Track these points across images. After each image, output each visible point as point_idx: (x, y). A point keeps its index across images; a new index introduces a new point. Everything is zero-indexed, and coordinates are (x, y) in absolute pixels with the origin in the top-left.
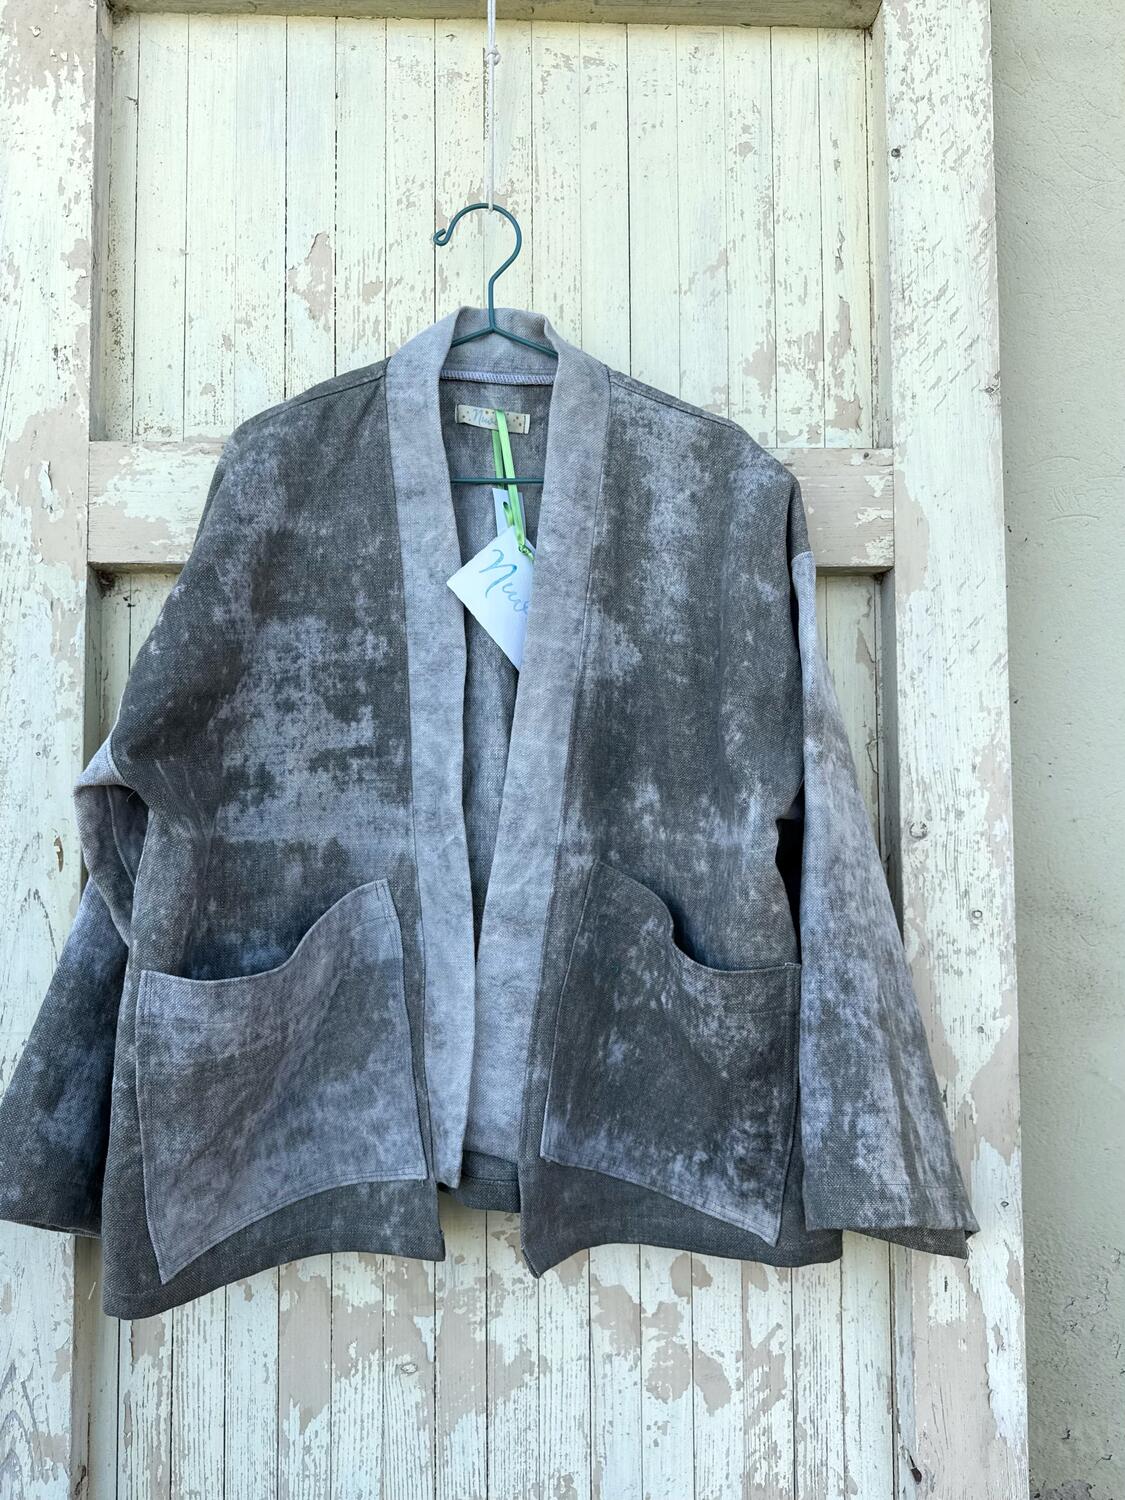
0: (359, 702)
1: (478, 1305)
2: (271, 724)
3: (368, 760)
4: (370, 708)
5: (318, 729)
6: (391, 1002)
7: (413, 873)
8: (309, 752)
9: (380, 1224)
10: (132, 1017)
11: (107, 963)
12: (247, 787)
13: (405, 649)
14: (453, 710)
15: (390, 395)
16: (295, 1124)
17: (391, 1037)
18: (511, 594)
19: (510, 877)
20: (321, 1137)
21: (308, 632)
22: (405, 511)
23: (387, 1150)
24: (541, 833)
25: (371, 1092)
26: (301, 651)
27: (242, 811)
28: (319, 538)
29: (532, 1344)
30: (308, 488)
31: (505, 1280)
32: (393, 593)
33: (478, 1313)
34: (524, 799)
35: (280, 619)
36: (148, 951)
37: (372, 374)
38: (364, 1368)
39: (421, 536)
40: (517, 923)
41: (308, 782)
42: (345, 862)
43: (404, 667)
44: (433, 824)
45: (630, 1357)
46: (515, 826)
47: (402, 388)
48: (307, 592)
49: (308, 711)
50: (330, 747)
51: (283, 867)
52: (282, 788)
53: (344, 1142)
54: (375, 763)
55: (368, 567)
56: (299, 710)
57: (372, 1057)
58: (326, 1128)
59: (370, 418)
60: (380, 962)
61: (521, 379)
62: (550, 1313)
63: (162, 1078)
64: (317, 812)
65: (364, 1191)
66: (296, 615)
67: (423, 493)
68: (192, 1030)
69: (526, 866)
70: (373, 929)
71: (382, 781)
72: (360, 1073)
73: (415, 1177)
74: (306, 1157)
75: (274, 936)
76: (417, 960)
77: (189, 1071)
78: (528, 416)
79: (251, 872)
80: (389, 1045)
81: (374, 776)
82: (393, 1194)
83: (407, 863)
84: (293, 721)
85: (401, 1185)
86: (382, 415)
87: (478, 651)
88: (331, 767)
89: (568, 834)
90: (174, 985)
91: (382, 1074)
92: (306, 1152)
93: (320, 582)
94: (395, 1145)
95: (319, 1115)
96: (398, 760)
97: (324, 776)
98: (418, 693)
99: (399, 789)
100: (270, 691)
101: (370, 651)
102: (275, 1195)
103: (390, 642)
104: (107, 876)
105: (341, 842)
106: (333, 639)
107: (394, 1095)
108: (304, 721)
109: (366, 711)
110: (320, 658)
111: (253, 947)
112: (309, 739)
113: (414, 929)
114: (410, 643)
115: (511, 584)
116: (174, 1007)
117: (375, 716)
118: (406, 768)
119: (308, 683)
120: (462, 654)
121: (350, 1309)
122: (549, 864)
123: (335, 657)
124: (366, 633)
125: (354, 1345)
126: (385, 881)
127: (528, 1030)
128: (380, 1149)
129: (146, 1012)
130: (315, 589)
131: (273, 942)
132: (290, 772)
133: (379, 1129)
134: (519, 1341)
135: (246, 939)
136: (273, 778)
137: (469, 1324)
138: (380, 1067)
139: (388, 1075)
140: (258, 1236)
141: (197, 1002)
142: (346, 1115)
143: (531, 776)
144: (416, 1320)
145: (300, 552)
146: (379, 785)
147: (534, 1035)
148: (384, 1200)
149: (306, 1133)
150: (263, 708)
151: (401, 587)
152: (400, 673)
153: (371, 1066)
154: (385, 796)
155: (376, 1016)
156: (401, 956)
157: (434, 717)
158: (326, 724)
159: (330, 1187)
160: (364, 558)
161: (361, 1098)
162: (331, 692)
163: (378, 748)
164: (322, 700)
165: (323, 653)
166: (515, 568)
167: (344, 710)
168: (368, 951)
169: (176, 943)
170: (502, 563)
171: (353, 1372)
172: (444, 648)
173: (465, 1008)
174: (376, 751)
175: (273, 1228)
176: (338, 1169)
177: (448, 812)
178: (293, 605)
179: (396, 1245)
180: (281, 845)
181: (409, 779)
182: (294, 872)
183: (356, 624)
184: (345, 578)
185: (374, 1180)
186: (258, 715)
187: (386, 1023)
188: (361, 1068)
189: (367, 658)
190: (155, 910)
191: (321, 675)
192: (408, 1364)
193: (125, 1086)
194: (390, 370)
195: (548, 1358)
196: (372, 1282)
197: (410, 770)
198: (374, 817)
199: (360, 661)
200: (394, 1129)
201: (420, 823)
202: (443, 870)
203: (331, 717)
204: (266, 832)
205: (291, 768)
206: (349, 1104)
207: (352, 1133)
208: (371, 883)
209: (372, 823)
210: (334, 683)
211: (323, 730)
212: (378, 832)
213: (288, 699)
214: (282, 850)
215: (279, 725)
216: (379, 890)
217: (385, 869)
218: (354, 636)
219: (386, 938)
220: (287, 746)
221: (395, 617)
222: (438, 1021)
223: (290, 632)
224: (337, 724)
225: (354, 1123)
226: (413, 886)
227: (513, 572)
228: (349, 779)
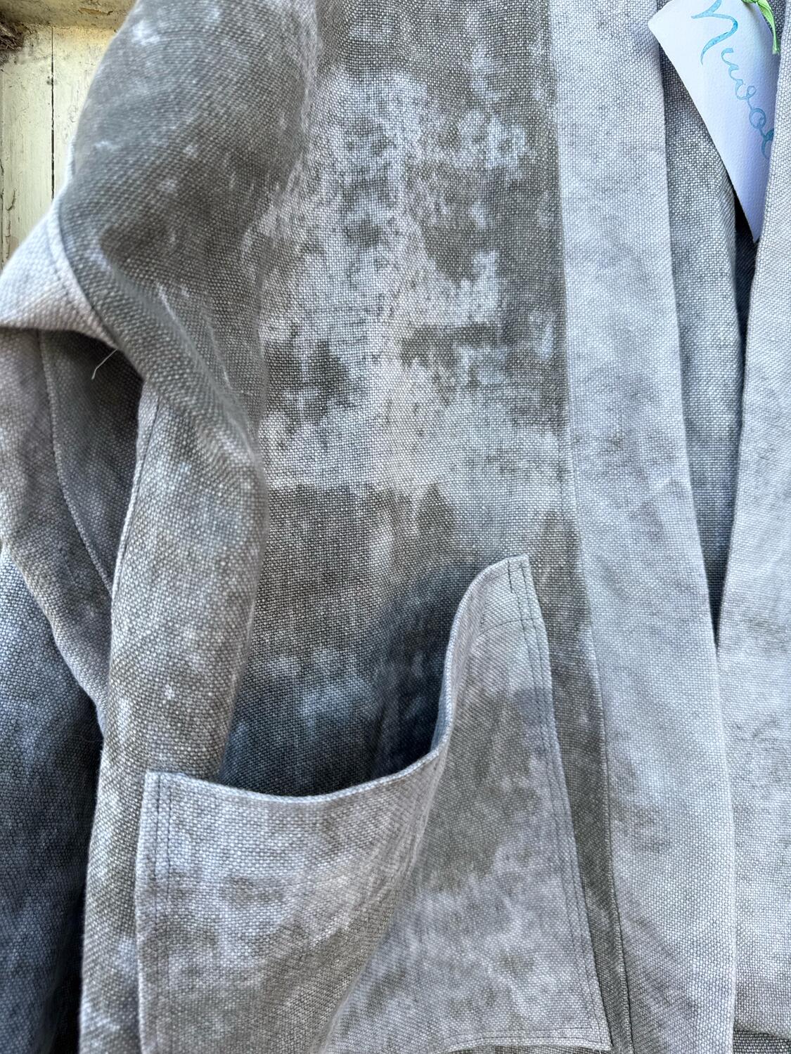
0: (474, 245)
2: (338, 269)
3: (487, 350)
5: (414, 285)
6: (533, 763)
7: (571, 544)
10: (126, 876)
11: (49, 729)
12: (297, 386)
13: (553, 152)
16: (381, 971)
17: (534, 820)
18: (733, 67)
19: (760, 553)
20: (418, 981)
21: (400, 102)
23: (531, 1000)
25: (499, 906)
26: (388, 134)
27: (290, 430)
32: (536, 51)
34: (779, 416)
35: (351, 71)
36: (159, 729)
40: (769, 631)
41: (400, 382)
42: (448, 528)
44: (616, 458)
46: (766, 459)
48: (396, 29)
49: (401, 246)
50: (431, 322)
51: (365, 534)
52: (360, 390)
53: (454, 985)
54: (501, 353)
56: (387, 243)
57: (500, 852)
58: (426, 966)
60: (510, 695)
63: (194, 996)
64: (412, 439)
66: (379, 68)
68: (265, 898)
69: (778, 532)
70: (501, 639)
71: (516, 385)
72: (480, 878)
73: (586, 1044)
74: (397, 1017)
75: (352, 659)
76: (589, 692)
77: (256, 981)
79: (311, 542)
80: (530, 832)
81: (500, 378)
83: (560, 527)
84: (378, 264)
87: (682, 161)
88: (431, 357)
90: (226, 808)
91: (517, 878)
92: (396, 1011)
94: (545, 991)
95: (414, 946)
96: (544, 348)
97: (422, 375)
98: (579, 229)
99: (545, 398)
100: (335, 205)
101: (494, 154)
103: (531, 138)
104: (45, 553)
105: (444, 492)
106: (439, 122)
107: (540, 912)
108: (396, 267)
109: (487, 261)
110: (419, 152)
111: (320, 680)
112: (402, 300)
113: (574, 640)
114: (563, 141)
115: (731, 51)
116: (226, 855)
117: (502, 271)
118: (558, 363)
119: (401, 195)
120: (658, 159)
123: (439, 156)
124: (488, 120)
126: (525, 558)
128: (519, 998)
129: (161, 866)
130: (406, 27)
131: (352, 670)
132: (375, 359)
133: (515, 964)
135: (307, 667)
138: (514, 867)
139: (529, 879)
141: (280, 842)
142: (457, 942)
146: (509, 392)
149: (393, 982)
150: (320, 234)
151: (547, 42)
152: (546, 194)
153: (499, 866)
154: (519, 413)
155: (506, 784)
156: (549, 685)
158: (425, 278)
161: (484, 917)
162: (433, 220)
163: (507, 327)
164: (419, 233)
165: (424, 144)
166: (736, 24)
167: (452, 258)
168: (491, 675)
169: (217, 705)
170: (720, 11)
172: (629, 150)
174: (508, 331)
176: (444, 1027)
178: (373, 48)
180: (361, 493)
181: (561, 383)
182: (382, 544)
183: (472, 102)
184: (455, 17)
185: (507, 1042)
186: (314, 248)
187: (524, 796)
188: (483, 868)
189: (488, 166)
190: (170, 630)
191: (421, 185)
193: (115, 1028)
197: (564, 367)
198: (500, 450)
199: (478, 170)
200: (542, 965)
201: (587, 458)
202: (644, 540)
203: (432, 266)
204: (334, 470)
205: (376, 352)
206: (462, 926)
207: (468, 972)
208: (502, 563)
209: (495, 459)
210: (437, 204)
211: (421, 289)
212: (507, 475)
213: (366, 222)
214: (365, 504)
215: (352, 270)
216: (514, 574)
217: (524, 538)
218: (469, 124)
219: (522, 655)
220: (366, 310)
221: (539, 94)
222: (644, 803)
223: (368, 98)
224: (439, 282)
225: (471, 956)
226: (572, 566)
227: (733, 31)
228: (458, 382)
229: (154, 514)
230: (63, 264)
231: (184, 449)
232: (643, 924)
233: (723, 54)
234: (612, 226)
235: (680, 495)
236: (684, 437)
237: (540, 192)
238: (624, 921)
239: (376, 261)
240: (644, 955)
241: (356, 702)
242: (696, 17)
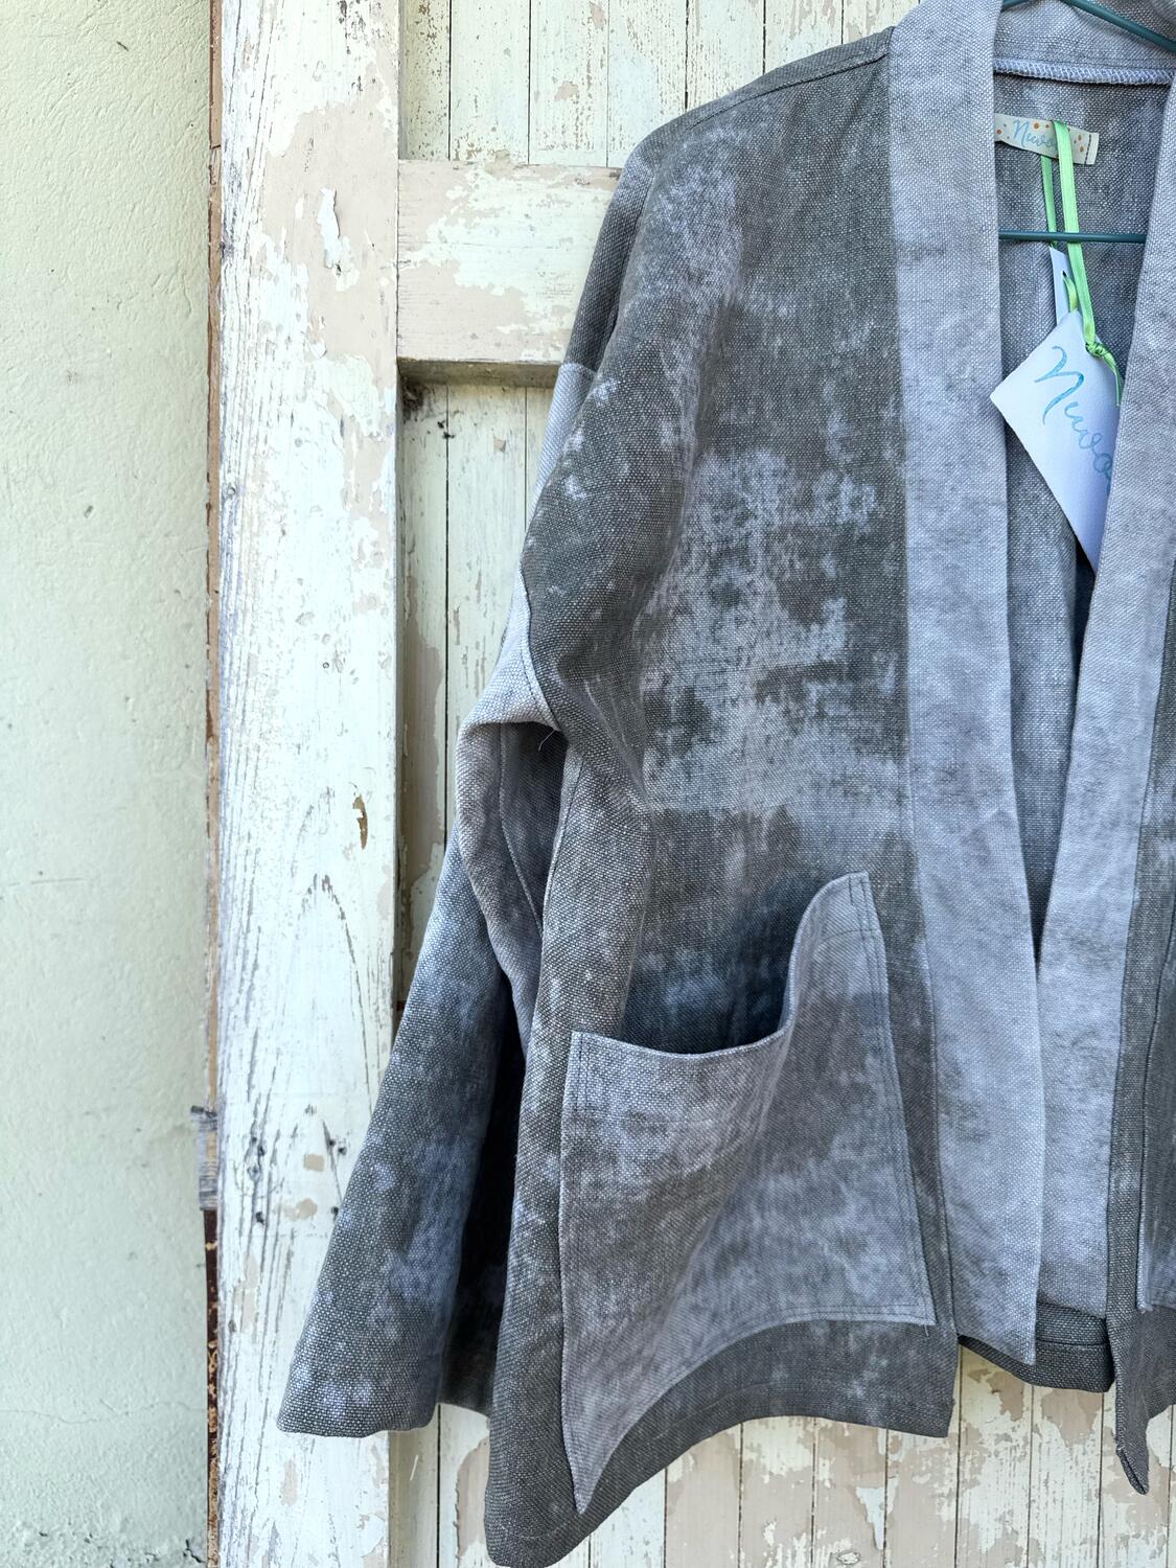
0: (824, 593)
1: (947, 1470)
2: (703, 626)
3: (834, 685)
4: (841, 601)
5: (768, 634)
6: (870, 1060)
7: (909, 864)
8: (756, 673)
9: (846, 1379)
10: (554, 1108)
12: (667, 725)
13: (901, 507)
14: (991, 606)
15: (895, 88)
16: (728, 1239)
17: (869, 1113)
18: (1077, 420)
19: (1084, 877)
20: (760, 1254)
21: (761, 476)
22: (909, 281)
23: (864, 1278)
24: (1125, 806)
25: (836, 1191)
26: (750, 506)
27: (660, 764)
28: (777, 320)
29: (1020, 1522)
30: (767, 234)
31: (985, 1437)
32: (888, 414)
33: (946, 1482)
34: (1107, 752)
35: (718, 452)
36: (580, 1002)
37: (868, 52)
38: (785, 1558)
39: (934, 322)
40: (1092, 949)
41: (754, 718)
42: (795, 844)
43: (900, 535)
44: (951, 788)
45: (1154, 1539)
46: (1093, 792)
47: (918, 75)
48: (760, 410)
49: (757, 605)
50: (783, 663)
51: (722, 852)
52: (721, 728)
53: (792, 1261)
54: (846, 689)
55: (850, 371)
56: (746, 603)
57: (837, 1141)
58: (767, 1242)
59: (860, 127)
60: (849, 998)
61: (1091, 73)
62: (1046, 1482)
63: (597, 1205)
64: (763, 766)
65: (820, 1331)
66: (744, 448)
67: (941, 251)
68: (653, 1130)
69: (1104, 858)
70: (842, 947)
71: (860, 718)
72: (818, 1163)
73: (913, 1320)
74: (740, 1284)
75: (709, 959)
76: (922, 998)
78: (1096, 137)
79: (675, 858)
80: (865, 1123)
81: (845, 710)
82: (870, 1339)
83: (899, 847)
84: (738, 621)
85: (885, 1329)
86: (881, 120)
87: (1023, 512)
88: (782, 694)
89: (1160, 807)
90: (629, 1060)
91: (852, 1166)
92: (741, 1279)
93: (777, 392)
94: (876, 1270)
95: (757, 1222)
96: (887, 685)
97: (774, 710)
98: (923, 577)
99: (887, 731)
100: (703, 572)
101: (845, 510)
102: (699, 1344)
103: (880, 495)
104: (492, 870)
105: (791, 813)
106: (794, 490)
107: (874, 1198)
108: (752, 622)
109: (836, 607)
110: (777, 519)
111: (681, 976)
112: (758, 650)
113: (910, 950)
114: (910, 496)
115: (1076, 404)
116: (627, 1094)
117: (849, 615)
118: (900, 698)
119: (759, 560)
120: (1000, 514)
121: (767, 1479)
122: (1131, 856)
123: (795, 518)
124: (840, 479)
125: (772, 1527)
126: (865, 874)
127: (1109, 1115)
128: (852, 1275)
129: (581, 1100)
130: (769, 405)
131: (708, 968)
132: (734, 701)
133: (850, 1245)
134: (1001, 1519)
135: (671, 964)
136: (708, 713)
137: (933, 1497)
138: (850, 1155)
139: (864, 1167)
140: (678, 1404)
141: (666, 1087)
142: (796, 1221)
143: (1116, 716)
144: (860, 1492)
145: (751, 341)
146: (853, 724)
147: (1117, 1122)
148: (853, 1346)
149: (738, 1252)
150: (690, 598)
151: (898, 406)
152: (892, 546)
153: (836, 1154)
154: (862, 743)
155: (844, 1079)
156: (886, 990)
157: (949, 617)
158: (779, 627)
159: (770, 1325)
160: (843, 357)
161: (822, 1199)
162: (788, 576)
163: (851, 666)
164: (775, 589)
165: (780, 511)
166: (1082, 377)
167: (803, 606)
168: (832, 980)
169: (620, 986)
170: (1062, 371)
171: (770, 1563)
172: (972, 505)
173: (1026, 1084)
174: (853, 669)
175: (696, 1391)
176: (783, 1300)
177: (986, 772)
178: (739, 430)
179: (873, 1411)
180: (719, 817)
181: (903, 716)
182: (735, 860)
183: (827, 464)
184: (812, 388)
185: (840, 1317)
186: (684, 610)
187: (860, 1090)
188: (822, 1154)
189: (840, 521)
190: (589, 931)
191: (777, 547)
192: (848, 1552)
193: (541, 1222)
194: (896, 47)
195: (1042, 1541)
196: (798, 1442)
197: (905, 702)
198: (844, 775)
199: (830, 525)
200: (874, 1247)
201: (925, 786)
202: (974, 862)
203: (785, 615)
204: (696, 797)
205: (734, 696)
206: (801, 1207)
207: (805, 1250)
208: (844, 878)
209: (839, 783)
210: (791, 561)
211: (774, 637)
212: (850, 799)
213: (728, 585)
214: (722, 826)
215: (715, 627)
216: (855, 889)
217: (864, 856)
218: (823, 483)
219: (860, 962)
220: (727, 661)
221: (888, 454)
222: (968, 1098)
223: (734, 475)
224: (792, 627)
225: (809, 1236)
226: (908, 884)
227: (1078, 385)
228: (806, 714)
229: (578, 846)
230: (535, 684)
231: (600, 800)
232: (965, 1206)
233: (1066, 409)
234: (954, 576)
235: (1007, 825)
236: (1011, 773)
237: (887, 544)
238: (949, 1206)
239: (736, 619)
240: (965, 1234)
241: (711, 996)
242: (1039, 380)
